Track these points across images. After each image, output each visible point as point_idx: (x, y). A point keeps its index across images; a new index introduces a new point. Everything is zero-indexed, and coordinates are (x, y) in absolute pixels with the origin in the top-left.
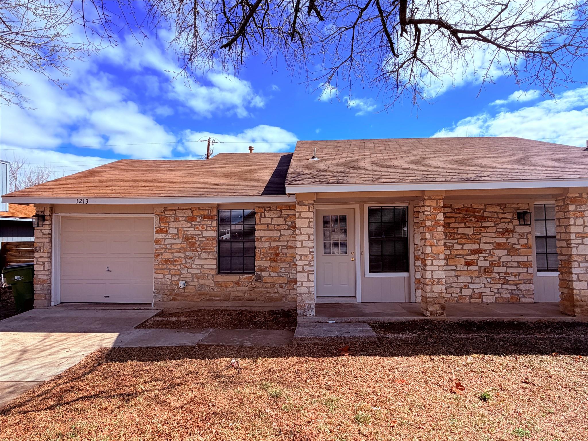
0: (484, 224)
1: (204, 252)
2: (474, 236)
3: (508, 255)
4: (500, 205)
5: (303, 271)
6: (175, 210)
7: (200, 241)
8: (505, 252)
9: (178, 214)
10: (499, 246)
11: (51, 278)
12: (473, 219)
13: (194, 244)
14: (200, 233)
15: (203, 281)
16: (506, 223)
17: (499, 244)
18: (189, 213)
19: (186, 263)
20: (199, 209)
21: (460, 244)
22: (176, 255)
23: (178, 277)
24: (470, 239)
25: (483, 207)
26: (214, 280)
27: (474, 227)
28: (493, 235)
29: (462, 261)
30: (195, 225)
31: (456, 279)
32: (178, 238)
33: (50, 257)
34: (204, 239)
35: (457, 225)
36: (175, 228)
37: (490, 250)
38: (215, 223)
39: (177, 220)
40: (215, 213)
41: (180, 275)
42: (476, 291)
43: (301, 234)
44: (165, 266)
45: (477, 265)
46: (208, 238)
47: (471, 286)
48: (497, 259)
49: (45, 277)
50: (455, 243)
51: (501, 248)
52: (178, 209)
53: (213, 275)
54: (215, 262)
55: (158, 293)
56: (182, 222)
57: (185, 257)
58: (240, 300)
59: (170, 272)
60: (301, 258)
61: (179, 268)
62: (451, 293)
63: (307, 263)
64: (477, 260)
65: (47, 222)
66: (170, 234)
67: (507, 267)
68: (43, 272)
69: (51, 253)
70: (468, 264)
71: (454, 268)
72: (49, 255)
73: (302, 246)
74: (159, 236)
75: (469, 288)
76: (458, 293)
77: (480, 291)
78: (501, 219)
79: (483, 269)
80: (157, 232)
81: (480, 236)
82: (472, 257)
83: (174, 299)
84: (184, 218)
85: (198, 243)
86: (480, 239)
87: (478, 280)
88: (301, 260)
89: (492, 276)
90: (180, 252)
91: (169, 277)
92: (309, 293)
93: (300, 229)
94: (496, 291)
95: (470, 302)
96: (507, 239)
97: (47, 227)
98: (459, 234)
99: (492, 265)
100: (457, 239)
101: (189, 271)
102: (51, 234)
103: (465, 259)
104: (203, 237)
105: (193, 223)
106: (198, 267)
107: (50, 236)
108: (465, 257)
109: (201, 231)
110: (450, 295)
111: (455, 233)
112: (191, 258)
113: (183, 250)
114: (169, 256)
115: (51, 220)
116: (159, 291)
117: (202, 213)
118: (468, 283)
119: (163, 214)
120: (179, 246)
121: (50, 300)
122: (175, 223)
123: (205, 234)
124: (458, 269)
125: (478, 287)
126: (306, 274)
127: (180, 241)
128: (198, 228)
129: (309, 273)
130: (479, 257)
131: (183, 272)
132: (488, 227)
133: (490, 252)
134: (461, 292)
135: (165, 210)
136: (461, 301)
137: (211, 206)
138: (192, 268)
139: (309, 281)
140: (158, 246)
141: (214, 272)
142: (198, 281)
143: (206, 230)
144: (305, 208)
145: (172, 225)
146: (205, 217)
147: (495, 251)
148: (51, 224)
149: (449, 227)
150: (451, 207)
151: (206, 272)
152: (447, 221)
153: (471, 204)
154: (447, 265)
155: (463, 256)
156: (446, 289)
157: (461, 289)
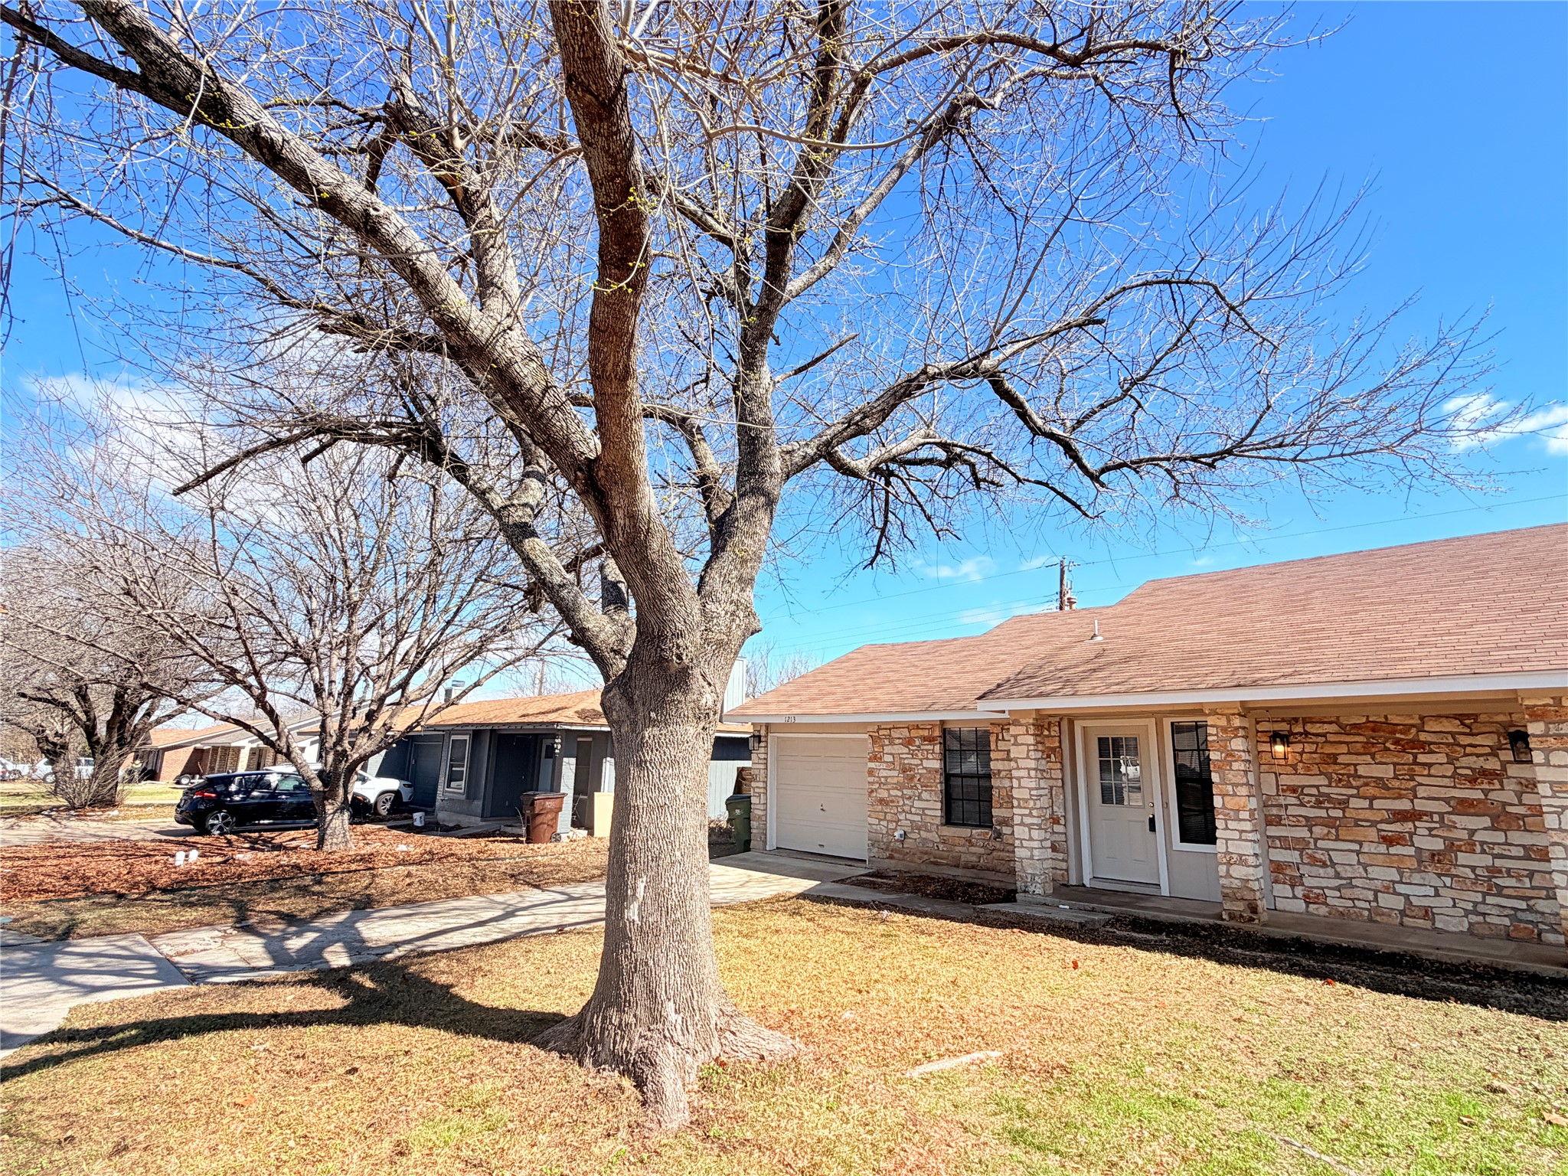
0: (1422, 758)
1: (926, 791)
2: (1396, 784)
3: (1493, 828)
4: (1461, 717)
5: (1022, 824)
6: (890, 729)
7: (921, 775)
8: (1486, 821)
9: (895, 734)
10: (1465, 807)
11: (766, 815)
12: (1392, 747)
13: (912, 778)
14: (920, 762)
15: (925, 833)
16: (1478, 756)
17: (1462, 801)
18: (905, 733)
19: (904, 804)
20: (918, 728)
21: (1365, 798)
22: (892, 792)
23: (895, 824)
24: (1387, 788)
25: (1416, 721)
26: (940, 834)
27: (1395, 764)
28: (1447, 782)
29: (1372, 834)
30: (914, 751)
31: (1361, 869)
32: (894, 769)
33: (766, 788)
34: (925, 771)
35: (1354, 759)
36: (891, 754)
37: (1441, 815)
38: (937, 748)
39: (892, 744)
40: (937, 733)
41: (897, 822)
42: (1415, 901)
43: (1018, 768)
44: (880, 807)
45: (1413, 845)
46: (929, 770)
47: (1400, 888)
48: (1465, 835)
49: (761, 813)
50: (1352, 796)
51: (1472, 811)
52: (894, 728)
53: (937, 825)
54: (938, 805)
55: (873, 845)
56: (898, 747)
57: (903, 796)
58: (973, 867)
59: (885, 817)
60: (1019, 803)
61: (896, 811)
62: (1353, 900)
63: (1027, 812)
64: (1411, 834)
65: (763, 744)
66: (884, 762)
67: (1495, 856)
68: (759, 806)
69: (766, 782)
70: (1389, 841)
71: (1357, 847)
73: (1020, 787)
74: (872, 765)
75: (1396, 893)
76: (1369, 902)
77: (1426, 902)
78: (1464, 747)
79: (1426, 855)
80: (870, 760)
81: (1412, 784)
82: (1396, 827)
83: (891, 857)
84: (901, 741)
85: (918, 777)
86: (1414, 790)
87: (1417, 878)
88: (1019, 807)
89: (1454, 871)
90: (896, 789)
91: (884, 823)
92: (1032, 858)
93: (1015, 760)
94: (1470, 906)
95: (1402, 924)
96: (1486, 792)
97: (762, 750)
98: (1360, 777)
99: (1452, 846)
100: (1358, 788)
101: (909, 816)
103: (1379, 830)
104: (924, 768)
105: (911, 747)
106: (918, 811)
107: (766, 761)
108: (1379, 826)
109: (921, 760)
110: (1350, 903)
111: (1349, 776)
112: (910, 798)
113: (900, 787)
114: (884, 794)
115: (767, 742)
116: (874, 843)
117: (921, 733)
118: (1394, 882)
119: (877, 734)
120: (895, 780)
121: (765, 842)
122: (890, 747)
123: (926, 763)
124: (1365, 849)
125: (1420, 892)
126: (1027, 829)
127: (895, 773)
128: (917, 755)
129: (1030, 826)
130: (1416, 827)
131: (900, 818)
132: (1430, 765)
133: (1442, 819)
134: (1376, 899)
135: (879, 729)
136: (1378, 918)
137: (932, 725)
138: (911, 813)
139: (1031, 839)
140: (871, 779)
141: (938, 821)
142: (919, 833)
143: (928, 759)
144: (1022, 730)
145: (887, 749)
146: (924, 739)
147: (1454, 818)
148: (767, 747)
149: (1335, 763)
150: (1337, 722)
151: (928, 819)
152: (1329, 750)
153: (1386, 717)
154: (1337, 839)
155: (1374, 824)
156: (1338, 889)
157: (1376, 892)
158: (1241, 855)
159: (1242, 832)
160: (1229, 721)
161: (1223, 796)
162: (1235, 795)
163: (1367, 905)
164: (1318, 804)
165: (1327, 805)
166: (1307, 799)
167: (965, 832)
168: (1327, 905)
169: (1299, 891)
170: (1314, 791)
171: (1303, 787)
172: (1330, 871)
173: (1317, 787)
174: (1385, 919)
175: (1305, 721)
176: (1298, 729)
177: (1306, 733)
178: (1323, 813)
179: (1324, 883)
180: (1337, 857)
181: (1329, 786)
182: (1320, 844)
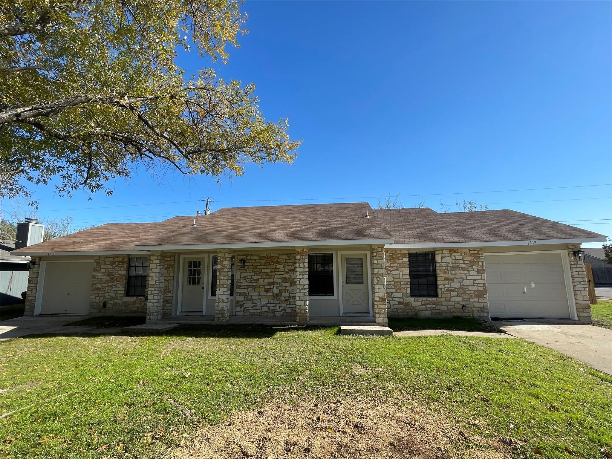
0: (278, 267)
1: (118, 283)
2: (271, 274)
3: (291, 286)
4: (287, 254)
5: (151, 294)
6: (105, 258)
7: (117, 277)
8: (289, 284)
9: (107, 260)
10: (285, 280)
11: (35, 299)
12: (271, 263)
13: (113, 278)
14: (117, 272)
15: (116, 301)
16: (290, 265)
17: (285, 278)
18: (112, 260)
19: (108, 289)
20: (118, 257)
21: (262, 279)
22: (103, 285)
23: (103, 298)
24: (268, 275)
25: (278, 256)
26: (123, 300)
27: (271, 268)
28: (282, 273)
29: (263, 289)
30: (115, 267)
31: (259, 301)
32: (105, 275)
33: (37, 287)
34: (119, 275)
35: (261, 267)
36: (104, 269)
37: (280, 283)
38: (125, 266)
39: (105, 264)
40: (126, 260)
41: (104, 297)
42: (270, 308)
43: (152, 273)
44: (97, 291)
45: (272, 292)
46: (121, 275)
47: (268, 305)
48: (284, 288)
50: (260, 278)
51: (286, 281)
52: (107, 258)
53: (122, 297)
54: (123, 289)
55: (91, 308)
56: (108, 265)
57: (108, 286)
58: (136, 312)
59: (99, 295)
60: (151, 286)
61: (104, 292)
62: (256, 310)
63: (153, 289)
64: (272, 289)
65: (36, 266)
66: (101, 272)
67: (290, 293)
68: (31, 295)
69: (37, 284)
70: (267, 291)
71: (259, 294)
72: (36, 285)
73: (152, 280)
74: (95, 273)
75: (267, 307)
76: (260, 310)
77: (273, 308)
78: (287, 263)
79: (275, 294)
80: (94, 271)
81: (274, 274)
82: (269, 287)
83: (100, 312)
84: (109, 263)
85: (116, 278)
86: (274, 276)
87: (272, 302)
88: (151, 287)
89: (281, 299)
90: (105, 283)
91: (98, 298)
92: (153, 306)
94: (283, 308)
95: (267, 316)
96: (290, 276)
97: (36, 268)
98: (263, 272)
99: (281, 292)
100: (261, 276)
102: (38, 273)
103: (265, 288)
104: (119, 274)
105: (114, 266)
106: (114, 292)
107: (37, 274)
109: (118, 271)
111: (260, 272)
112: (111, 286)
113: (107, 282)
114: (99, 285)
115: (39, 265)
116: (92, 306)
117: (119, 259)
118: (266, 303)
119: (98, 260)
120: (105, 280)
121: (33, 312)
122: (104, 266)
123: (120, 272)
124: (261, 294)
125: (272, 306)
126: (153, 296)
127: (105, 277)
128: (116, 269)
129: (154, 295)
130: (274, 287)
131: (105, 295)
132: (279, 268)
133: (280, 284)
134: (262, 309)
135: (100, 258)
136: (261, 315)
137: (124, 256)
138: (111, 293)
139: (154, 299)
140: (93, 280)
141: (122, 295)
142: (114, 301)
143: (121, 270)
144: (155, 258)
145: (102, 267)
146: (120, 262)
147: (282, 283)
148: (39, 267)
149: (257, 268)
150: (259, 256)
151: (118, 295)
152: (256, 264)
153: (271, 254)
154: (254, 292)
155: (264, 286)
156: (252, 307)
157: (262, 307)
158: (222, 299)
159: (224, 291)
160: (224, 255)
161: (220, 280)
162: (223, 279)
163: (259, 311)
164: (251, 281)
165: (253, 281)
166: (248, 280)
167: (134, 299)
168: (249, 312)
169: (242, 308)
170: (250, 277)
171: (247, 276)
172: (251, 302)
173: (251, 276)
174: (263, 315)
175: (251, 255)
176: (249, 258)
177: (250, 259)
178: (251, 284)
179: (249, 305)
180: (254, 297)
181: (254, 275)
182: (250, 293)
